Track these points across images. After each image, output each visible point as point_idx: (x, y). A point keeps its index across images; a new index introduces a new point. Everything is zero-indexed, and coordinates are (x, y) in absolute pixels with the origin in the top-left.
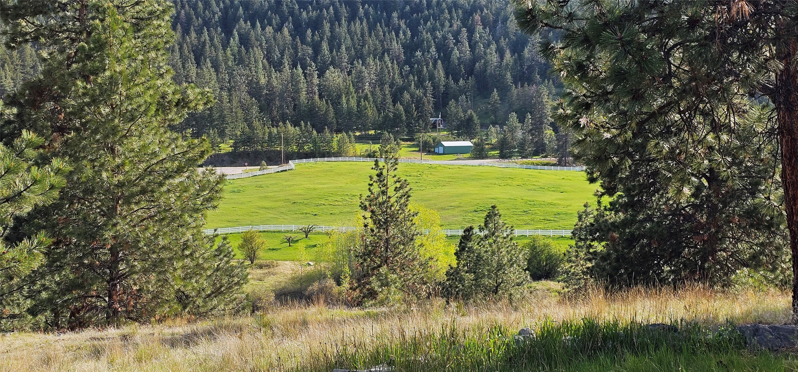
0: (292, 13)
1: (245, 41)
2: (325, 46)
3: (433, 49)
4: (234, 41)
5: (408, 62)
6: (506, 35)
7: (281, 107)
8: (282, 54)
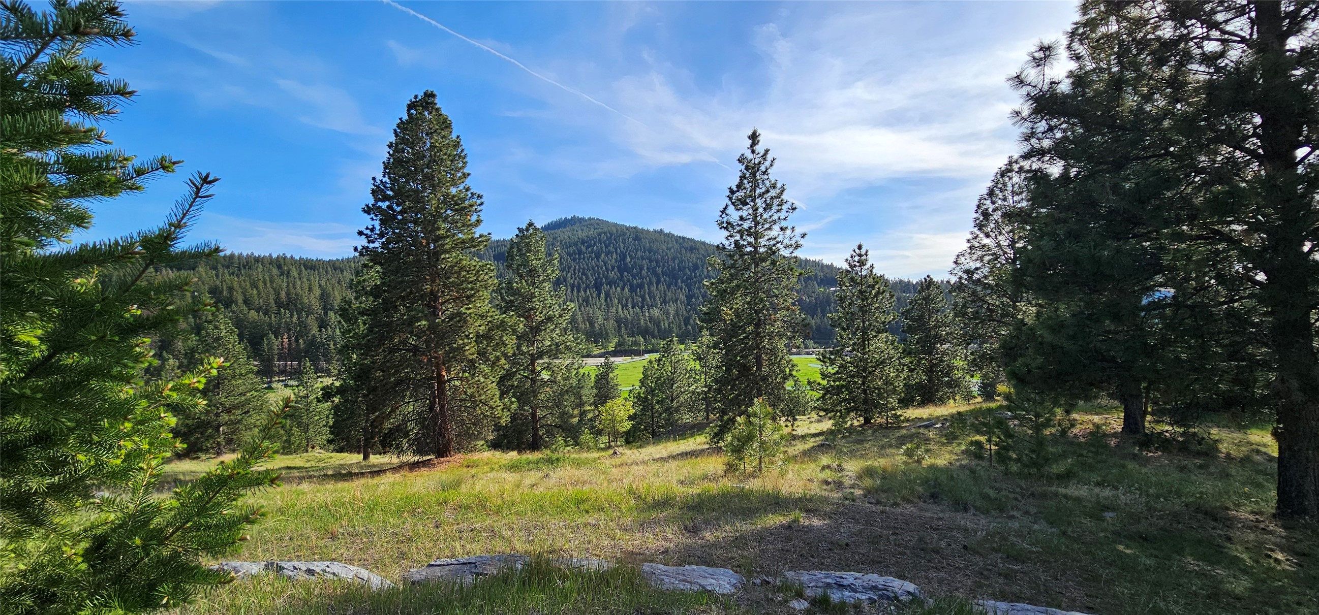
0: (628, 281)
1: (607, 295)
2: (647, 296)
3: (700, 298)
4: (603, 295)
5: (688, 304)
7: (631, 328)
8: (627, 301)
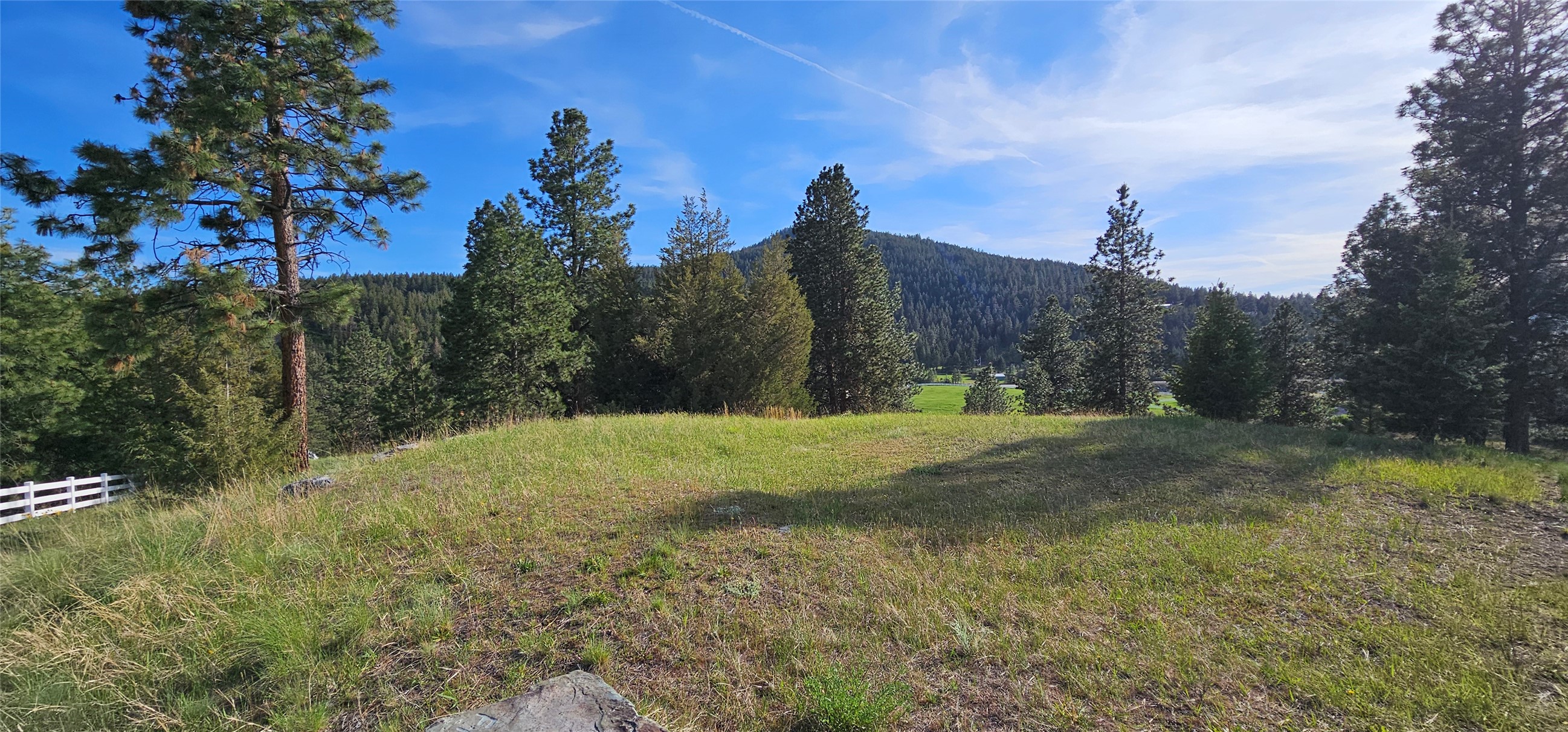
6: (1014, 310)
